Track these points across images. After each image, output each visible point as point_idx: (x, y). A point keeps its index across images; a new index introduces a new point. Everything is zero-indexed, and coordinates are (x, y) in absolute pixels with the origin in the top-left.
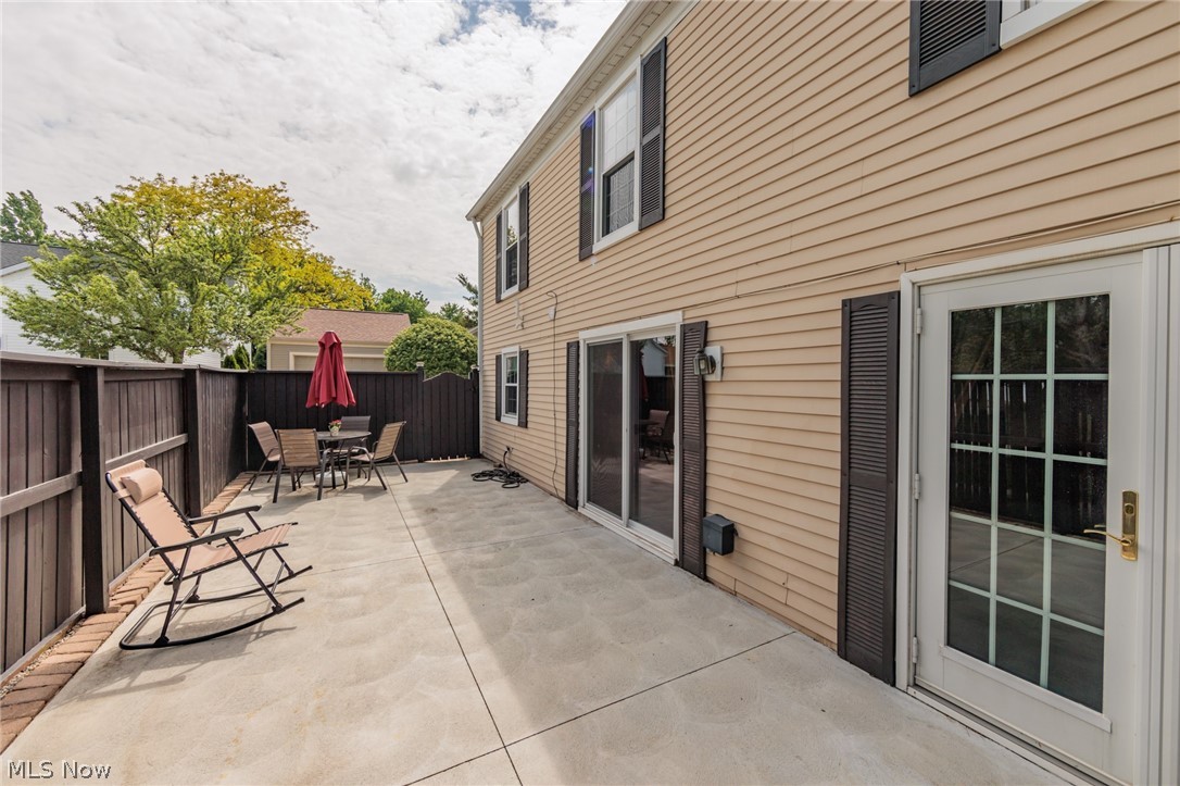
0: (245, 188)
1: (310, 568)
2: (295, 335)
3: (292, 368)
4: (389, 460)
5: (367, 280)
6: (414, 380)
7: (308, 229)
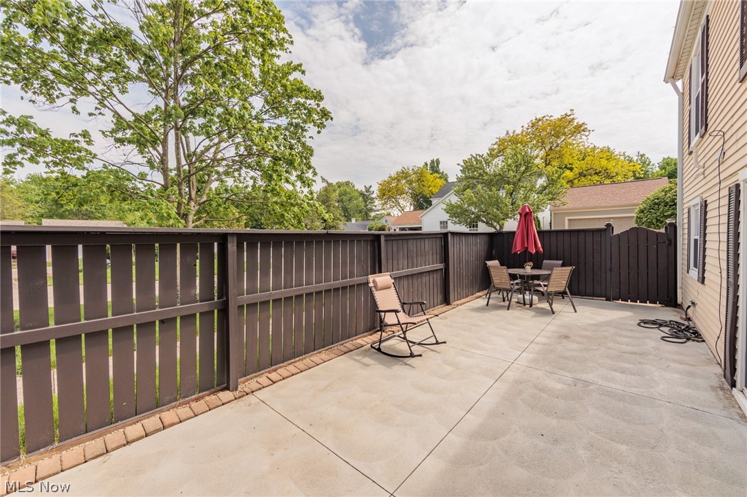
0: (549, 122)
1: (445, 342)
2: (562, 207)
3: (567, 228)
4: (563, 294)
5: (642, 156)
6: (602, 233)
7: (587, 133)
